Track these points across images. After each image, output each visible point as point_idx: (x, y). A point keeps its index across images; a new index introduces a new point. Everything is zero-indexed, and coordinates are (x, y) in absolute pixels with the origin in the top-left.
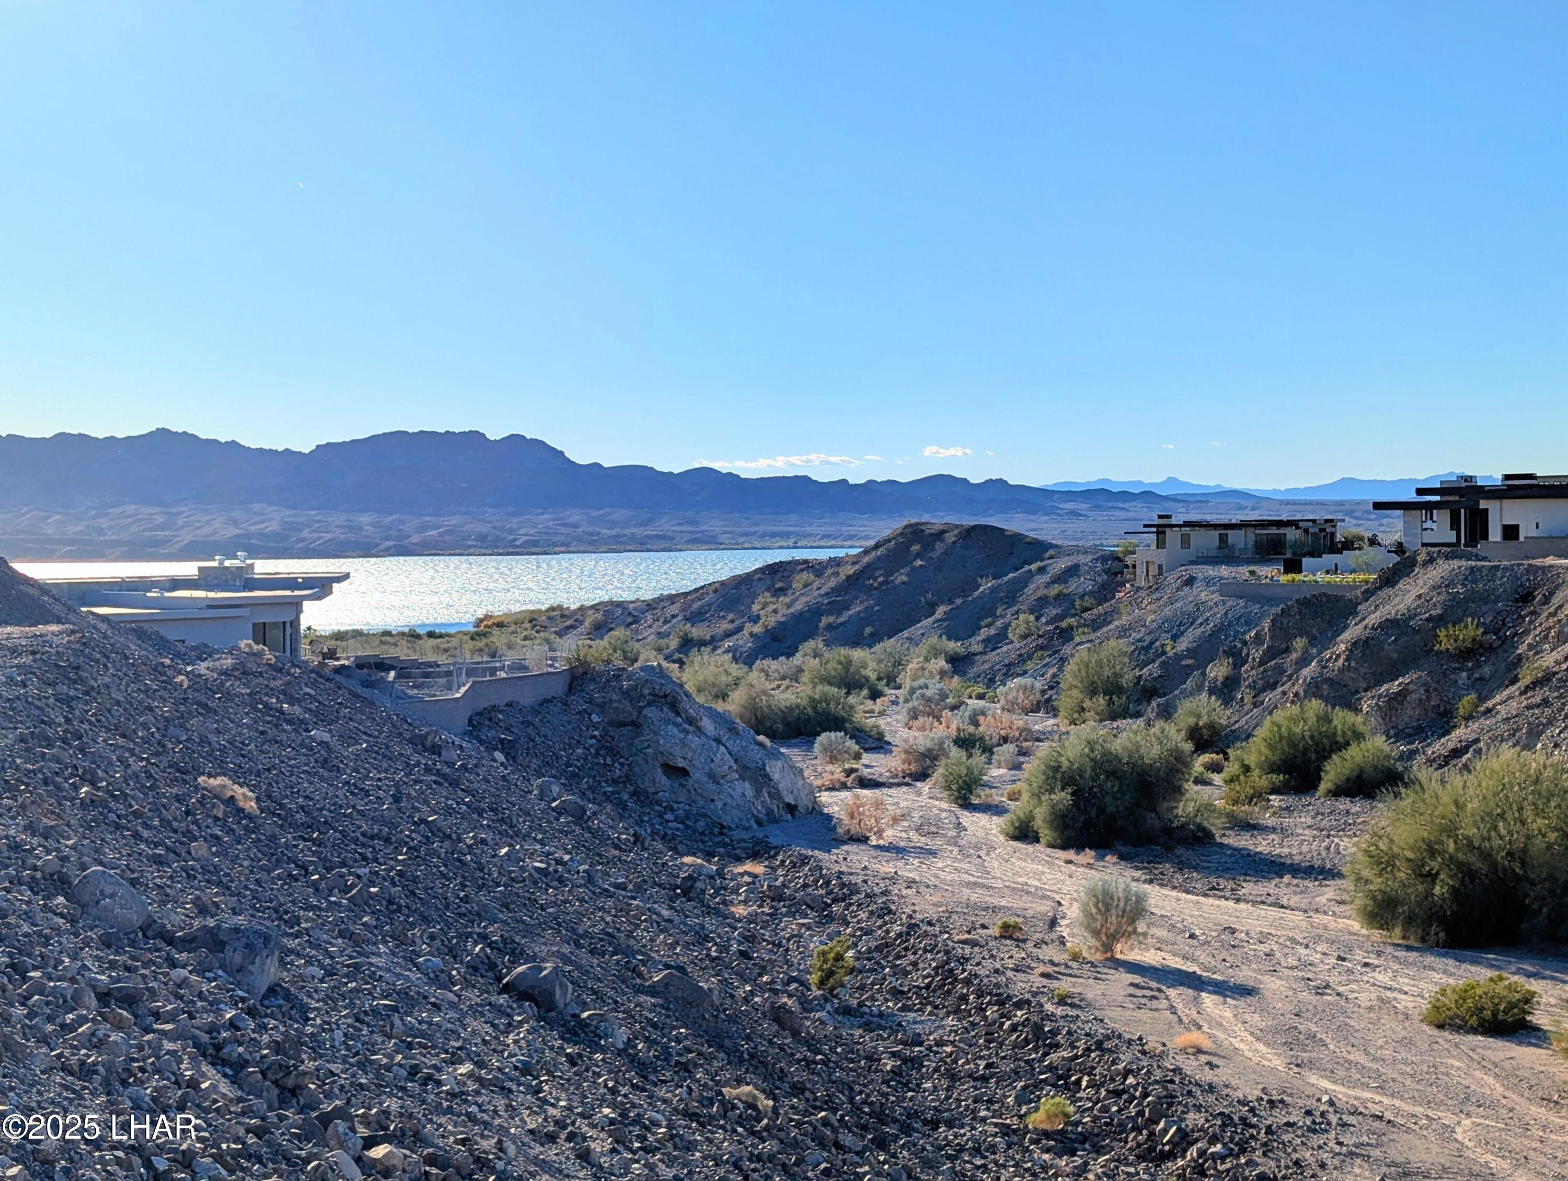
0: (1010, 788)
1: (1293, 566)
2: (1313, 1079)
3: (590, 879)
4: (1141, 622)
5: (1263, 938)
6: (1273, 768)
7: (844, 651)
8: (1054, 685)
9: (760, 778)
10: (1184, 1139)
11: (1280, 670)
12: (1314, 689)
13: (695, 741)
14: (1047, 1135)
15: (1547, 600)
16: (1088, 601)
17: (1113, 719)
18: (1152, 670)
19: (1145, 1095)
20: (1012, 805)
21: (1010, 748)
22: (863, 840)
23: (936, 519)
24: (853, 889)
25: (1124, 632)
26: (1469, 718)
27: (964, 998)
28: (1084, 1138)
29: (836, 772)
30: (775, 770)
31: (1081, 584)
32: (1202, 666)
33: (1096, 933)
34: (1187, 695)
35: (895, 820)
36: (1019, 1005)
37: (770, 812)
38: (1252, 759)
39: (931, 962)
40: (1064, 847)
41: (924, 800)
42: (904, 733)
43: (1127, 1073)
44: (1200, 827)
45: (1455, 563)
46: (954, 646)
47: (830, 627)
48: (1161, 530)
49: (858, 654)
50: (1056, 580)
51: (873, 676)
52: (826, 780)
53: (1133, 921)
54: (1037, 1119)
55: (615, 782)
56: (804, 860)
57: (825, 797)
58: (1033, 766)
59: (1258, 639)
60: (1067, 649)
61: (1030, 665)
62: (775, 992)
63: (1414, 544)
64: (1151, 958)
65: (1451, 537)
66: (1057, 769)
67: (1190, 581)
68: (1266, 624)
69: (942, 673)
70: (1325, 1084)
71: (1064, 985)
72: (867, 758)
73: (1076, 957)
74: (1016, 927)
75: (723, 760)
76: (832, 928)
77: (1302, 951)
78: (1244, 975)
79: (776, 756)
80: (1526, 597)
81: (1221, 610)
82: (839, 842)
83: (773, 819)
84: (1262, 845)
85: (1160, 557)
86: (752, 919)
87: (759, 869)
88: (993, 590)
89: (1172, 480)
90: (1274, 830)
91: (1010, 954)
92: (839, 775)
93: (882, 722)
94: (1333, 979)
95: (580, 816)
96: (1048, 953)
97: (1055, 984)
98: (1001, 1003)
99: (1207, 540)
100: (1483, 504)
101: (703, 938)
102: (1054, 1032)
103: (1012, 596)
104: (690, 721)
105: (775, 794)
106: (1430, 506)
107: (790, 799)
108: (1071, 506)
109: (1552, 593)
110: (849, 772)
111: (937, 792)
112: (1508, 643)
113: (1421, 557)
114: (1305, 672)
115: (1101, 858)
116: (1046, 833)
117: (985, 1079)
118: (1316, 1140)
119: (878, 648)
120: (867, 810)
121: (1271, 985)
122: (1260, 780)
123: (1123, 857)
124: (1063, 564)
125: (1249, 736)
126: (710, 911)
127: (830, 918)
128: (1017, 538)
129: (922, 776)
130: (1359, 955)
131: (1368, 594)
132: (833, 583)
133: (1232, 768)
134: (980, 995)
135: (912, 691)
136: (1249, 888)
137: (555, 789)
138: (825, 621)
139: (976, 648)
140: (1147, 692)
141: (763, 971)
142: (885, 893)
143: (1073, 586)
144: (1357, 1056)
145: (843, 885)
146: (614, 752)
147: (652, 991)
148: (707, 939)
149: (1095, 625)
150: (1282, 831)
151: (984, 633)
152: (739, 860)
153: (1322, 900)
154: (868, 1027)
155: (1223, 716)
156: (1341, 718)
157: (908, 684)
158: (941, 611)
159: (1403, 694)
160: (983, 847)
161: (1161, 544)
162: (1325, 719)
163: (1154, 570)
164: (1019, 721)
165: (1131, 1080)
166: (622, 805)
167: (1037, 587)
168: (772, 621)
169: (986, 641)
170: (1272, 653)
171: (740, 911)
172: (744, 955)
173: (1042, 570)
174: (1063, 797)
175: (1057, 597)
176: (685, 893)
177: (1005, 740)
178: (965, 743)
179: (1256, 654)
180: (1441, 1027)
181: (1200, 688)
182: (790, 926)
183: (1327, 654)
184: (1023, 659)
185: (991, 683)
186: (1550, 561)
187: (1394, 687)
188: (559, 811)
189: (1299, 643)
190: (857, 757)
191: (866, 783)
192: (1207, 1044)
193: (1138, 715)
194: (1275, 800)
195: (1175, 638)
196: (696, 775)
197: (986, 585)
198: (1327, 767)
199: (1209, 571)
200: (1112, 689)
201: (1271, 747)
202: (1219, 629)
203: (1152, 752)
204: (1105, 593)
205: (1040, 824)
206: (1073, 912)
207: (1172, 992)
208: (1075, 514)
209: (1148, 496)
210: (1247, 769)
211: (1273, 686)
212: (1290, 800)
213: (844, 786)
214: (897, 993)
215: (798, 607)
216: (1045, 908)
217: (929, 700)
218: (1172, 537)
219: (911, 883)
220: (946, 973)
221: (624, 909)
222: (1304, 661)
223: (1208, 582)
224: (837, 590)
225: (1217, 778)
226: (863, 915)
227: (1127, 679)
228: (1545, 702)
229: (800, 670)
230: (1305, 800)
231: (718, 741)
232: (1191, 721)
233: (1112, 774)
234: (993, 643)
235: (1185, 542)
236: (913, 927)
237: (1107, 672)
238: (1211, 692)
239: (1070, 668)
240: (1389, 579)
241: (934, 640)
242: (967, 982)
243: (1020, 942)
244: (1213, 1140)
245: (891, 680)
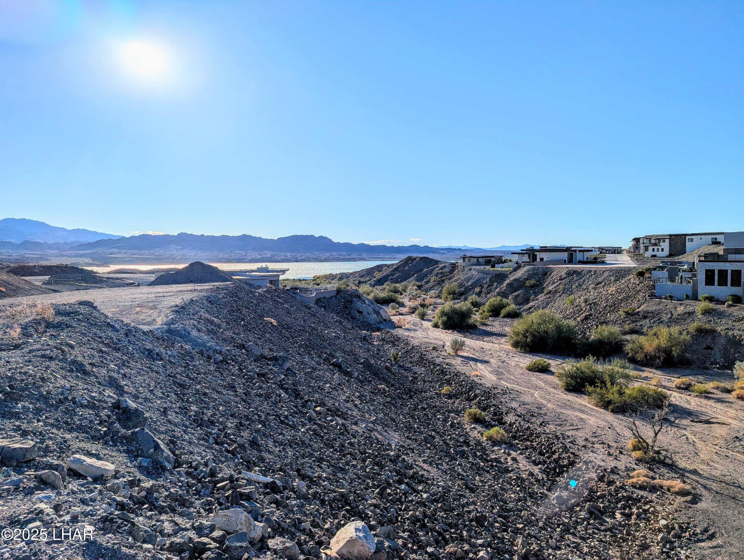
0: (432, 316)
1: (493, 266)
2: (503, 382)
3: (344, 337)
4: (460, 278)
5: (490, 350)
6: (489, 311)
7: (394, 284)
8: (441, 292)
9: (378, 313)
10: (476, 396)
11: (491, 290)
12: (499, 294)
13: (364, 305)
14: (446, 395)
15: (550, 275)
16: (448, 274)
17: (454, 300)
18: (462, 289)
19: (467, 386)
20: (433, 319)
21: (432, 307)
22: (401, 327)
23: (414, 255)
24: (400, 339)
25: (456, 281)
26: (533, 300)
27: (426, 364)
28: (454, 395)
29: (394, 312)
30: (381, 312)
31: (447, 270)
32: (473, 288)
33: (454, 349)
34: (470, 295)
35: (408, 323)
36: (438, 365)
37: (380, 321)
38: (485, 310)
39: (418, 355)
40: (445, 329)
41: (414, 318)
42: (408, 303)
43: (462, 381)
44: (474, 325)
45: (530, 267)
46: (418, 283)
47: (391, 279)
48: (464, 258)
49: (397, 285)
50: (441, 269)
51: (401, 290)
52: (392, 314)
53: (462, 347)
54: (443, 391)
55: (347, 314)
56: (389, 332)
57: (392, 317)
58: (438, 311)
59: (486, 283)
60: (443, 284)
61: (435, 288)
62: (385, 362)
63: (520, 262)
64: (465, 354)
65: (528, 260)
66: (443, 312)
67: (470, 270)
68: (488, 279)
69: (416, 289)
70: (505, 383)
71: (447, 361)
72: (400, 308)
73: (449, 354)
74: (436, 348)
75: (370, 310)
76: (396, 347)
77: (498, 353)
78: (486, 358)
79: (382, 308)
80: (545, 274)
81: (478, 276)
82: (396, 328)
83: (381, 322)
84: (488, 329)
85: (464, 264)
86: (378, 345)
87: (379, 334)
88: (427, 271)
89: (465, 246)
90: (490, 325)
91: (435, 354)
92: (395, 313)
93: (403, 300)
94: (506, 360)
95: (341, 323)
96: (443, 353)
97: (445, 360)
98: (434, 365)
99: (474, 261)
100: (536, 253)
101: (369, 350)
102: (446, 372)
103: (431, 272)
104: (363, 301)
105: (382, 317)
106: (524, 254)
107: (385, 318)
108: (442, 252)
109: (551, 273)
110: (397, 312)
111: (417, 316)
112: (541, 284)
113: (523, 265)
114: (497, 290)
115: (453, 332)
116: (441, 326)
117: (431, 382)
118: (505, 396)
119: (402, 283)
120: (402, 321)
121: (492, 361)
122: (487, 314)
123: (458, 332)
124: (442, 265)
125: (484, 304)
126: (370, 344)
127: (395, 345)
128: (432, 259)
129: (413, 313)
130: (511, 354)
131: (511, 273)
132: (392, 269)
133: (481, 311)
134: (429, 363)
135: (410, 294)
136: (486, 339)
137: (335, 317)
138: (390, 278)
139: (423, 284)
140: (461, 294)
141: (382, 357)
142: (407, 339)
143: (444, 270)
144: (512, 377)
145: (397, 338)
146: (347, 308)
147: (361, 364)
148: (370, 350)
149: (450, 279)
150: (492, 326)
151: (425, 280)
152: (374, 332)
153: (502, 341)
154: (405, 370)
155: (478, 300)
156: (505, 301)
157: (409, 292)
158: (416, 275)
159: (518, 295)
160: (427, 329)
161: (464, 261)
162: (502, 301)
163: (462, 267)
164: (433, 300)
165: (463, 383)
166: (348, 319)
167: (436, 270)
168: (378, 277)
169: (425, 282)
170: (489, 286)
171: (375, 343)
172: (378, 354)
173: (437, 267)
174: (445, 318)
175: (441, 273)
176: (364, 339)
177: (431, 305)
178: (423, 306)
179: (486, 286)
180: (530, 370)
181: (473, 293)
182: (386, 347)
183: (502, 286)
184: (434, 286)
185: (426, 291)
186: (551, 266)
187: (516, 293)
188: (336, 321)
189: (495, 284)
190: (398, 308)
191: (401, 314)
192: (479, 374)
193: (459, 299)
194: (490, 318)
195: (467, 282)
196: (364, 313)
197: (425, 270)
198: (502, 311)
199: (475, 267)
200: (454, 293)
201: (489, 307)
202: (477, 280)
203: (464, 308)
204: (452, 272)
205: (440, 324)
206: (448, 344)
207: (471, 362)
208: (443, 253)
209: (460, 250)
210: (484, 311)
211: (489, 293)
212: (494, 318)
213: (396, 315)
214: (411, 362)
215: (384, 274)
216: (441, 343)
217: (413, 296)
218: (467, 260)
219: (412, 337)
220: (421, 357)
221: (352, 344)
222: (496, 288)
223: (474, 270)
224: (393, 271)
225: (477, 313)
226: (402, 344)
227: (457, 291)
228: (550, 297)
229: (385, 289)
230: (497, 318)
231: (369, 305)
232: (471, 301)
233: (456, 313)
234: (427, 283)
235: (469, 260)
236: (413, 347)
237: (453, 290)
238: (476, 294)
239: (444, 289)
240: (515, 270)
241: (414, 282)
242: (426, 360)
243: (437, 351)
244: (482, 396)
245: (405, 291)
